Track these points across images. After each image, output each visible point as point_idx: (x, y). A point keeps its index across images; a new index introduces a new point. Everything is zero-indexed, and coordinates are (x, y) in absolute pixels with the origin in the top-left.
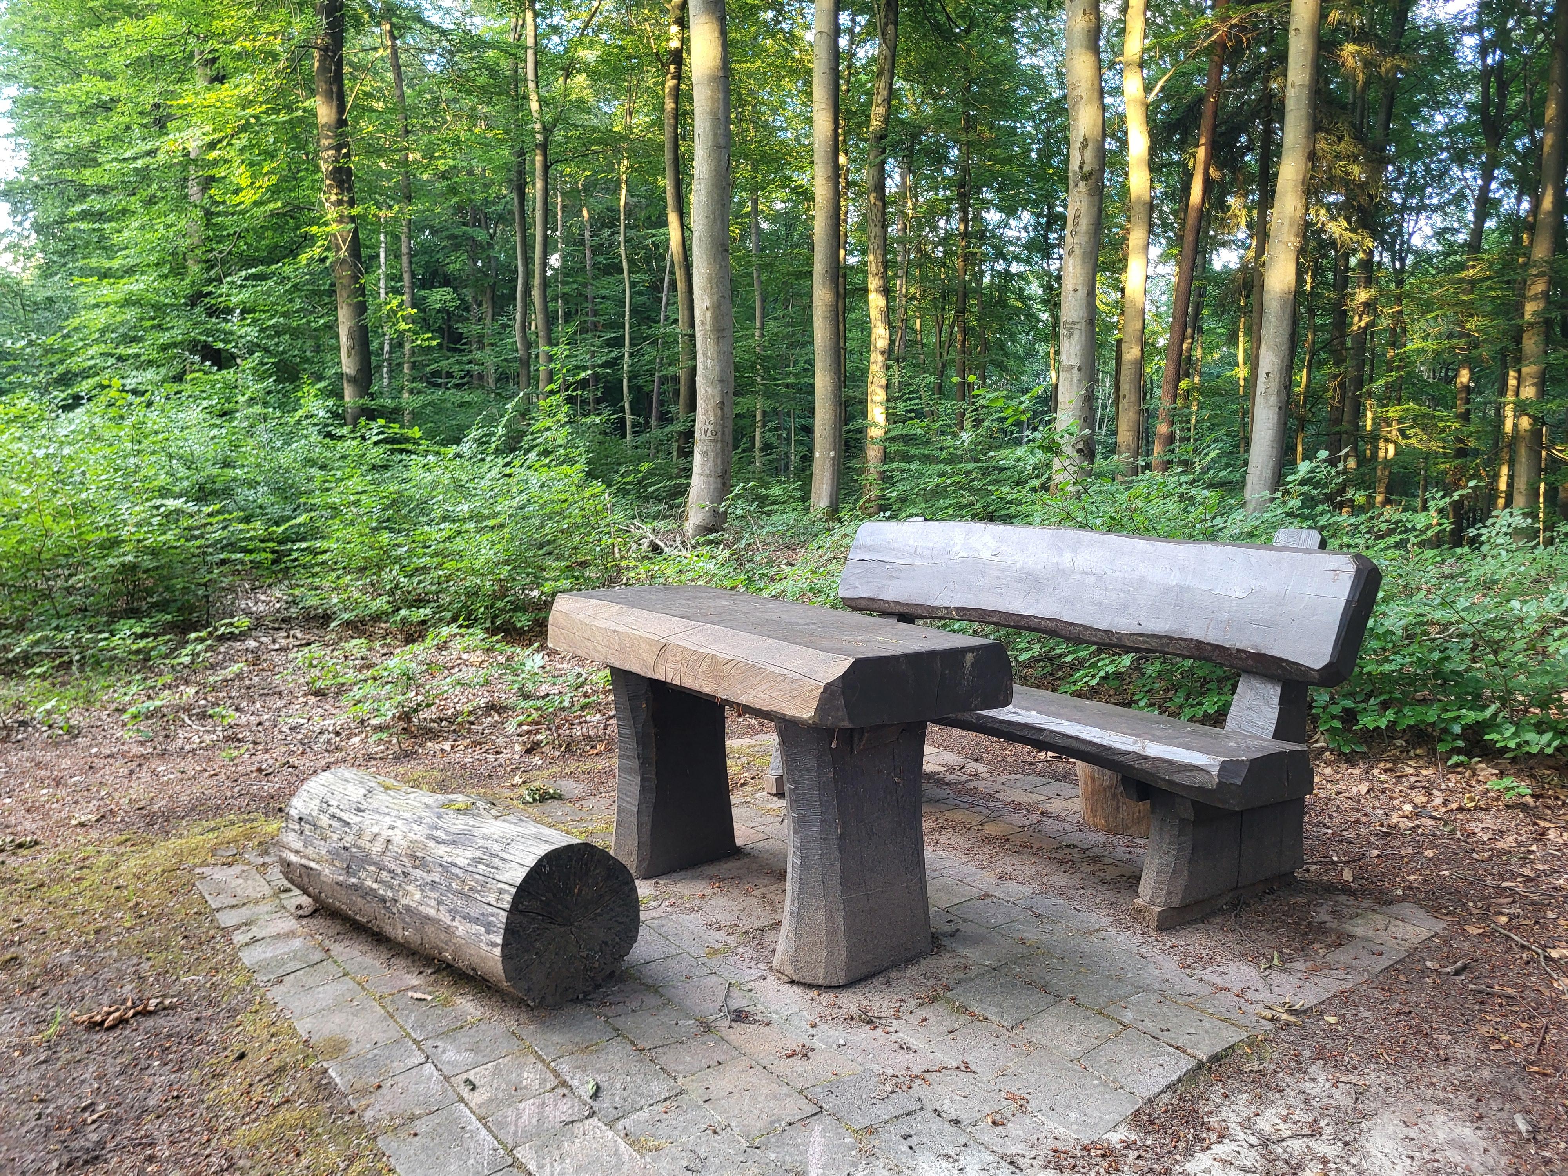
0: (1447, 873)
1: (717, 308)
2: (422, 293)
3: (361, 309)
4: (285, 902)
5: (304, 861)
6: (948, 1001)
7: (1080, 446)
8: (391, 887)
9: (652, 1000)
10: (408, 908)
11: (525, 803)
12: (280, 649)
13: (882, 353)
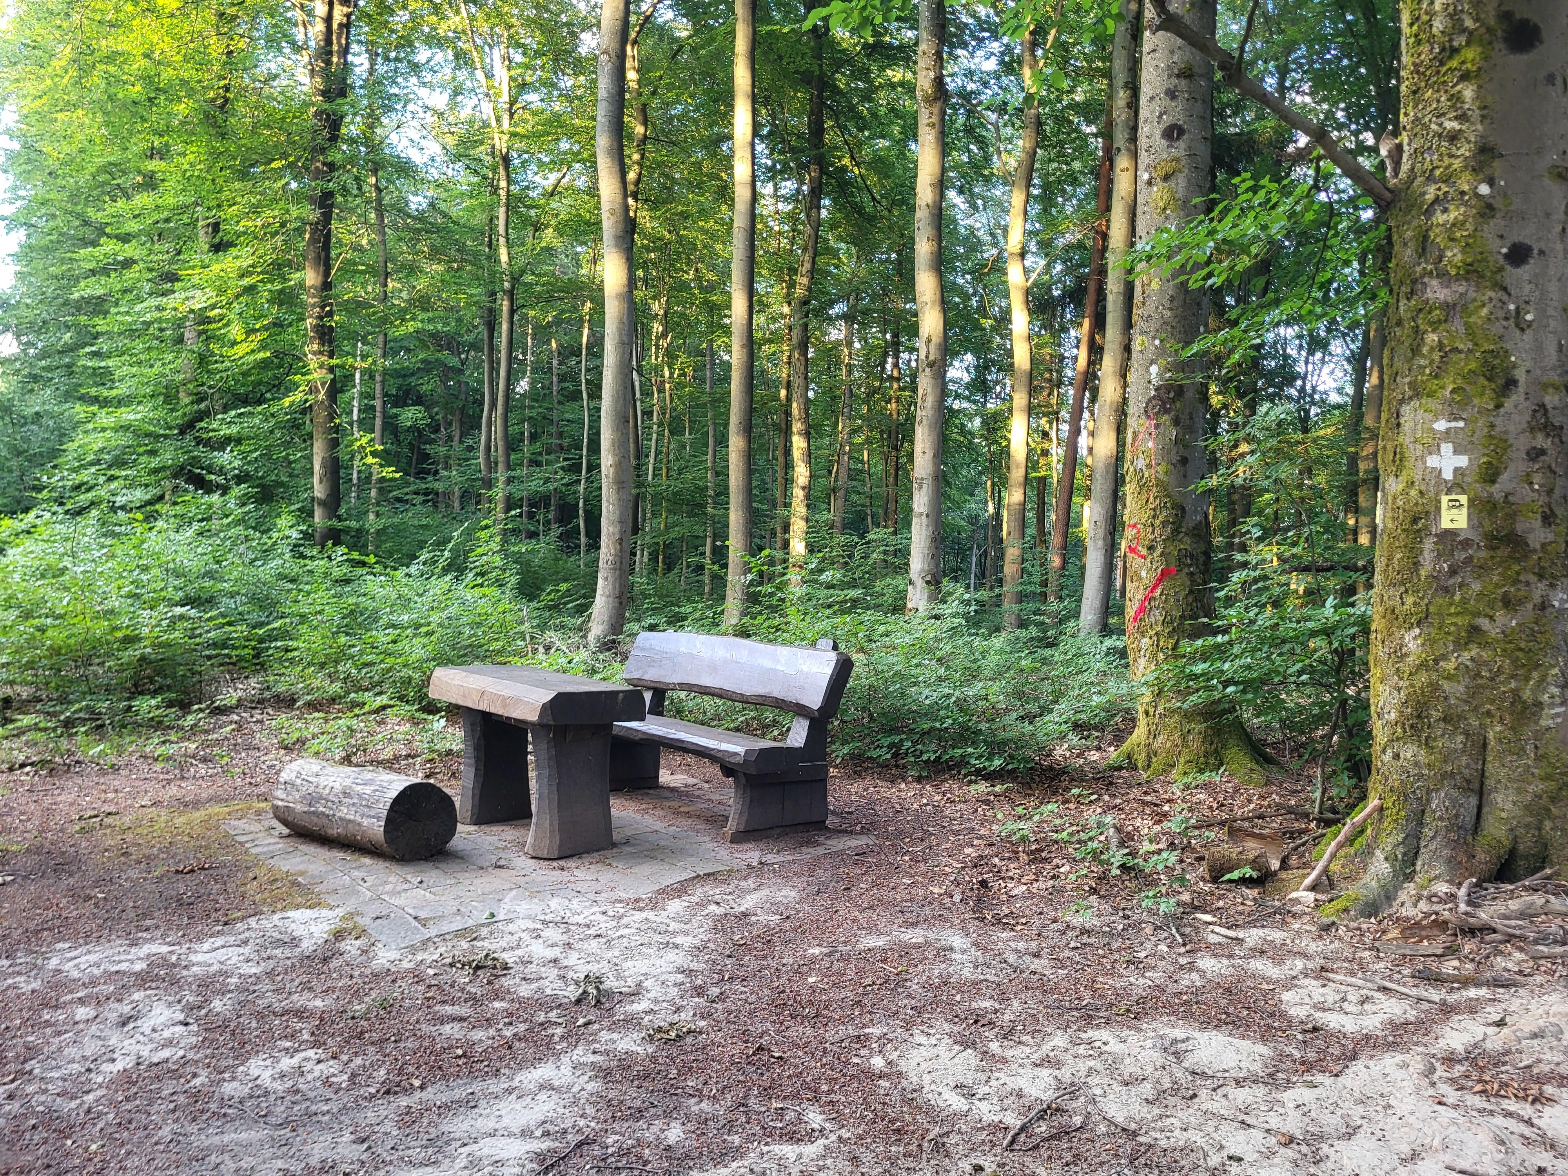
1: (619, 466)
2: (394, 410)
3: (334, 444)
5: (286, 805)
7: (928, 578)
8: (332, 809)
10: (340, 818)
12: (257, 722)
13: (803, 488)
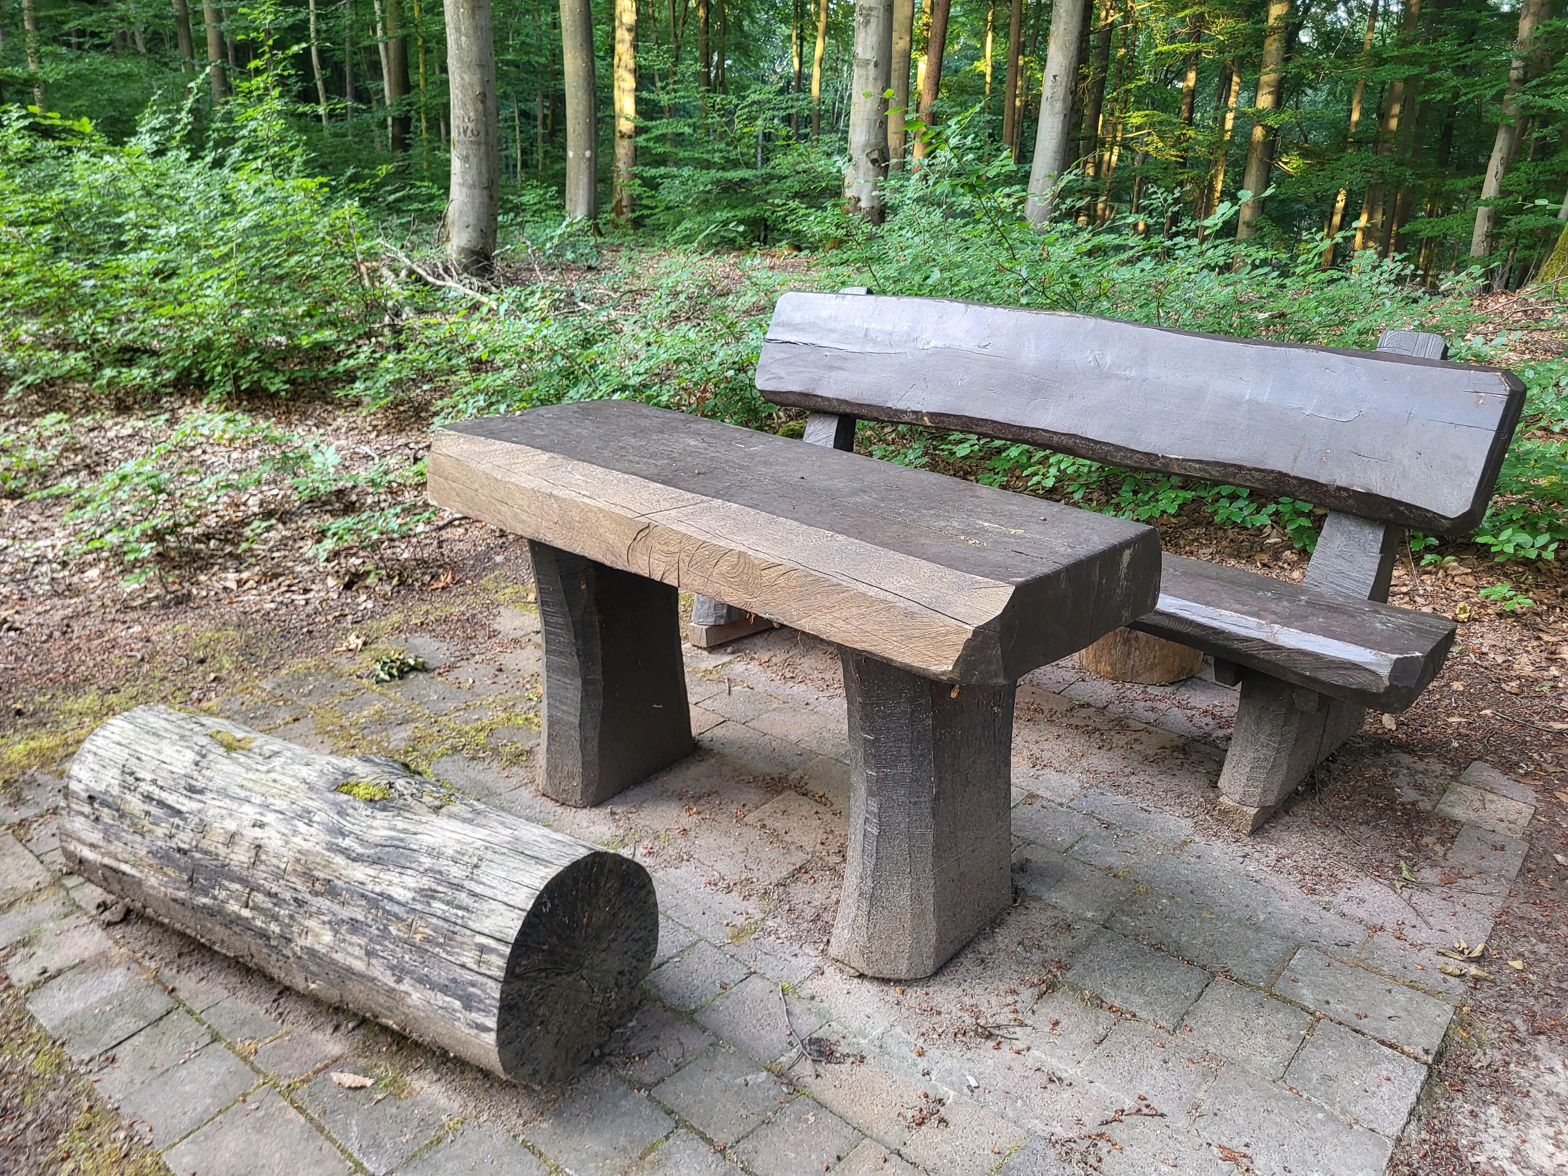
0: (1488, 712)
4: (75, 895)
5: (107, 861)
6: (1074, 988)
7: (875, 155)
8: (275, 918)
9: (695, 1042)
10: (312, 952)
11: (379, 682)
13: (629, 30)
